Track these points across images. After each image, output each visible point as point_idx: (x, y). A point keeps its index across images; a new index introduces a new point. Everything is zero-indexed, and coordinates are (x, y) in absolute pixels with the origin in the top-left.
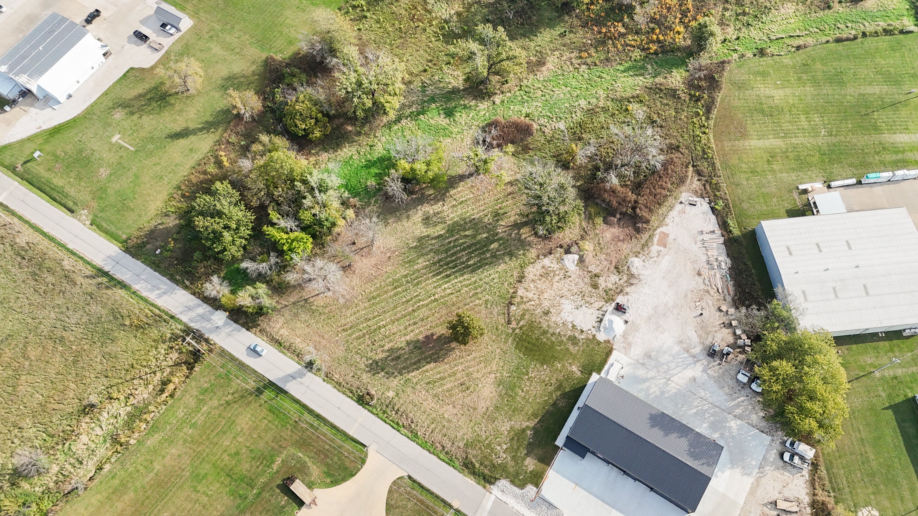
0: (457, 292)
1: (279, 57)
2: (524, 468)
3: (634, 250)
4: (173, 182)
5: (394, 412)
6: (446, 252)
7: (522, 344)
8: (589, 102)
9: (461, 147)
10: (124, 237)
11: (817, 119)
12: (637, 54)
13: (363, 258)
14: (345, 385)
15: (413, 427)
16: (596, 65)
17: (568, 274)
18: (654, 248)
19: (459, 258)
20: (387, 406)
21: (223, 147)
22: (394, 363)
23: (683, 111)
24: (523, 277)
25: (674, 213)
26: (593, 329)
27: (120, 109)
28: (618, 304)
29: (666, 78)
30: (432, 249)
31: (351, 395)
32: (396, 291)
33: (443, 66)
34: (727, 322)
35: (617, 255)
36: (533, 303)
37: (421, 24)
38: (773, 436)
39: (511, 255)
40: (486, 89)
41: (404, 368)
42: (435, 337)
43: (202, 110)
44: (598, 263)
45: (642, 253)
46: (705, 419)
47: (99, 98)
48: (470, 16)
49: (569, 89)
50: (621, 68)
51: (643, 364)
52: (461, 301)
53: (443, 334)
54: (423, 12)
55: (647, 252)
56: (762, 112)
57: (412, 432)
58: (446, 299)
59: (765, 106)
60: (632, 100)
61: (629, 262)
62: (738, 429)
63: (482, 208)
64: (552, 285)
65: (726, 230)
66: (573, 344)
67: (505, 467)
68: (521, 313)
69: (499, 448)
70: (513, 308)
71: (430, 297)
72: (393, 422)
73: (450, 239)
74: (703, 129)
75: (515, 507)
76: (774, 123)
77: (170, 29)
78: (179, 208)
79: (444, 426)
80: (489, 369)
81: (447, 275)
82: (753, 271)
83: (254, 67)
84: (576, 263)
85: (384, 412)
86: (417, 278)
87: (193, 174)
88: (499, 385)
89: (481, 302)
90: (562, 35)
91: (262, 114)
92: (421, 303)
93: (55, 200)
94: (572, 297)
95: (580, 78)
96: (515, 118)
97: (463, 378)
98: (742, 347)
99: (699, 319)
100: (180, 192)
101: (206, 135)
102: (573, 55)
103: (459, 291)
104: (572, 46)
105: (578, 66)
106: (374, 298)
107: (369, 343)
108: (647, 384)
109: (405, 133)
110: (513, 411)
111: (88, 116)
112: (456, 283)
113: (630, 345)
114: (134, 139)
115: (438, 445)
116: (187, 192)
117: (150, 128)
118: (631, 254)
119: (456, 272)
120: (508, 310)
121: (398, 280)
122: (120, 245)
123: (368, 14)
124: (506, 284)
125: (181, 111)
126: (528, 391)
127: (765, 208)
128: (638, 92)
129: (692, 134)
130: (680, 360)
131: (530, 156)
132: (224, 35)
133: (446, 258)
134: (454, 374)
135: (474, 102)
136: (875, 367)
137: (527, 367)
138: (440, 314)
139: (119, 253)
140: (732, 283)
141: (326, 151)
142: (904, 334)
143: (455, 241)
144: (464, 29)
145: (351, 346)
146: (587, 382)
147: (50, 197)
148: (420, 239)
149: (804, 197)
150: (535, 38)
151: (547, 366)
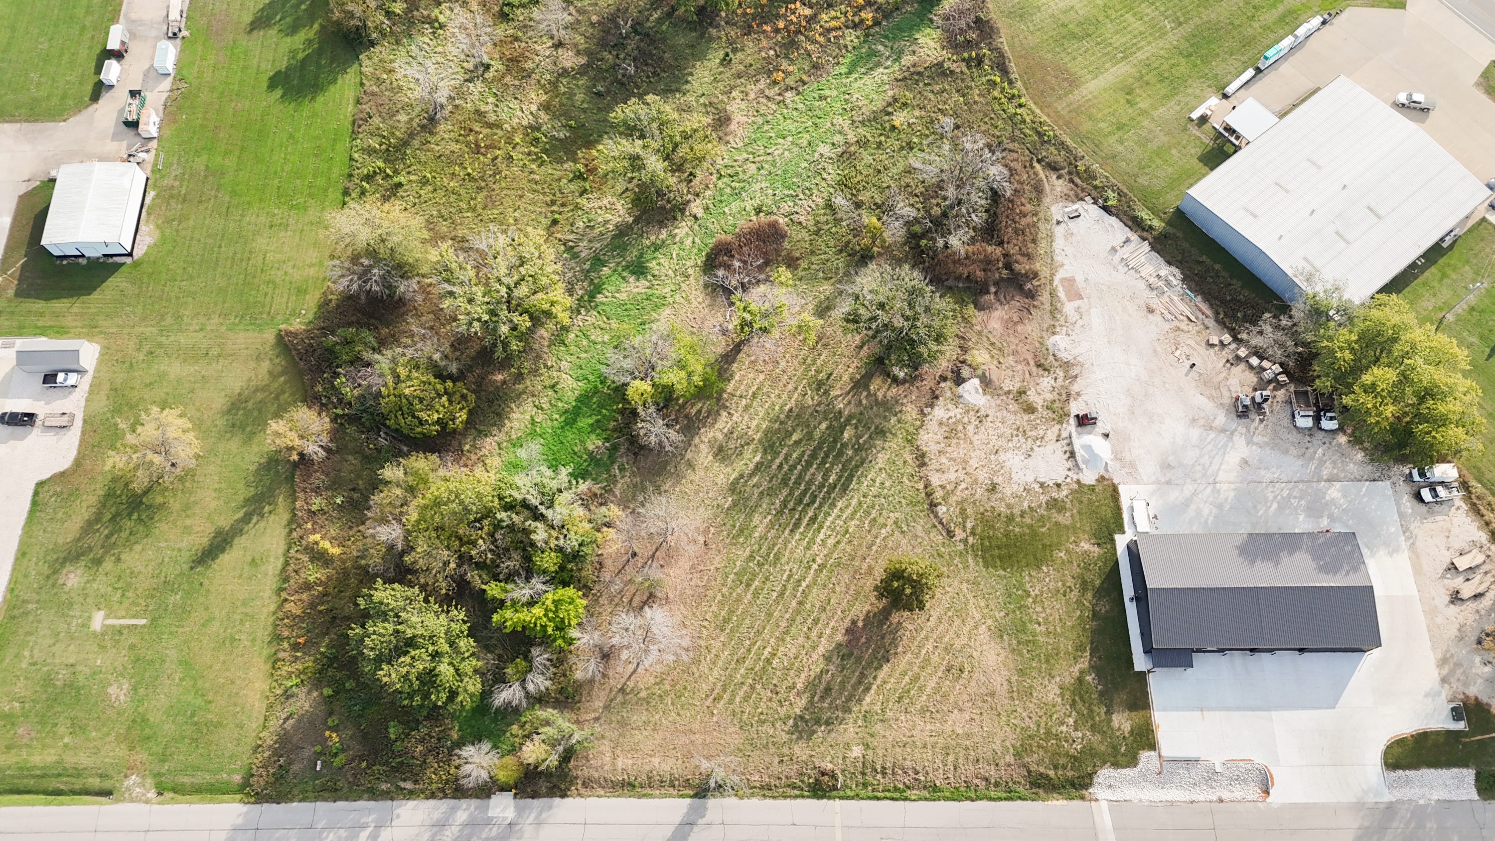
0: (844, 536)
1: (297, 325)
2: (1118, 734)
3: (1045, 326)
4: (259, 634)
5: (879, 776)
6: (786, 485)
7: (992, 556)
8: (833, 144)
9: (693, 312)
10: (237, 778)
11: (1149, 11)
12: (851, 37)
13: (666, 570)
14: (777, 783)
15: (923, 778)
16: (804, 83)
17: (982, 413)
18: (1069, 308)
19: (810, 483)
20: (863, 774)
21: (309, 526)
22: (828, 701)
23: (971, 88)
24: (923, 455)
25: (1059, 243)
26: (1070, 473)
27: (68, 567)
28: (1077, 416)
29: (914, 52)
30: (762, 493)
31: (797, 792)
32: (752, 588)
33: (579, 200)
34: (1230, 357)
35: (1028, 347)
36: (963, 485)
37: (498, 152)
38: (1390, 478)
39: (881, 433)
40: (669, 202)
41: (849, 699)
42: (860, 624)
43: (223, 485)
44: (1011, 373)
45: (1057, 324)
46: (1296, 508)
47: (14, 569)
48: (565, 101)
49: (790, 139)
50: (843, 70)
51: (1168, 483)
52: (860, 545)
53: (869, 612)
54: (487, 131)
55: (1062, 319)
56: (1074, 36)
57: (925, 787)
58: (835, 555)
59: (1070, 26)
60: (890, 109)
61: (1050, 347)
62: (1345, 496)
63: (790, 387)
64: (971, 443)
65: (1143, 229)
66: (1059, 511)
67: (1091, 749)
68: (958, 510)
69: (1064, 728)
70: (941, 510)
71: (810, 567)
72: (889, 791)
73: (778, 461)
74: (1015, 102)
75: (1143, 797)
76: (1098, 44)
77: (65, 380)
78: (303, 672)
79: (967, 749)
80: (970, 623)
81: (811, 519)
82: (1217, 267)
83: (266, 365)
84: (980, 390)
85: (865, 785)
86: (770, 549)
87: (286, 600)
88: (1002, 637)
89: (888, 529)
90: (726, 61)
91: (336, 434)
92: (804, 584)
93: (58, 793)
94: (1010, 445)
95: (795, 113)
96: (742, 224)
97: (943, 659)
98: (1274, 380)
99: (1194, 373)
100: (286, 645)
101: (262, 524)
102: (762, 85)
103: (847, 532)
104: (751, 71)
105: (781, 98)
106: (726, 621)
107: (769, 694)
108: (1193, 507)
109: (593, 337)
110: (1047, 661)
111: (16, 612)
112: (833, 523)
113: (1132, 465)
114: (134, 603)
115: (977, 781)
116: (298, 637)
117: (150, 568)
118: (1044, 334)
119: (821, 506)
120: (936, 516)
121: (744, 570)
122: (238, 796)
123: (401, 179)
124: (905, 480)
125: (187, 508)
126: (1046, 619)
127: (1170, 170)
128: (891, 93)
129: (1005, 116)
130: (1210, 447)
131: (805, 269)
132: (172, 338)
133: (791, 494)
134: (927, 660)
135: (664, 231)
136: (1441, 309)
137: (1021, 585)
138: (842, 584)
139: (246, 813)
140: (1199, 298)
141: (486, 436)
142: (1445, 245)
143: (786, 459)
144: (571, 127)
145: (745, 716)
146: (1115, 554)
147: (46, 793)
148: (733, 488)
149: (1206, 127)
150: (688, 87)
151: (1048, 566)
